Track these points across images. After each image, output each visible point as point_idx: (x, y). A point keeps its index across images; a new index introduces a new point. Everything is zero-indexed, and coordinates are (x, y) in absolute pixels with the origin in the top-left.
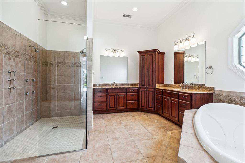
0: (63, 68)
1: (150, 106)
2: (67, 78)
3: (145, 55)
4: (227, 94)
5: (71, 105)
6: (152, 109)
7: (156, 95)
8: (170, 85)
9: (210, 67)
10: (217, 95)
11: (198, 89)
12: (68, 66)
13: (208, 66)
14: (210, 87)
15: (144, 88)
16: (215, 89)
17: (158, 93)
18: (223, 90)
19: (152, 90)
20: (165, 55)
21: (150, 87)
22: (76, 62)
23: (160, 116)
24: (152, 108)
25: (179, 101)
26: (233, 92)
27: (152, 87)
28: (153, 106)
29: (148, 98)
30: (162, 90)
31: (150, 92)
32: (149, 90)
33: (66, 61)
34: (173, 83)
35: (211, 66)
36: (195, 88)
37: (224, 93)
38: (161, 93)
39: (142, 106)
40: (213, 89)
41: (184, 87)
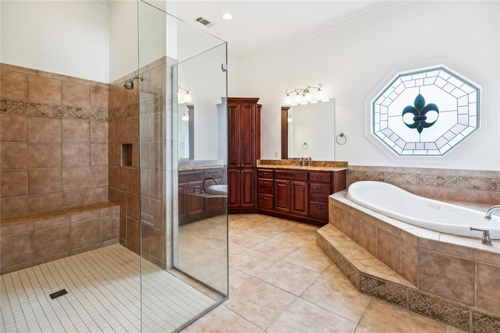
0: (21, 119)
1: (247, 200)
2: (38, 150)
3: (236, 107)
4: (364, 170)
5: (70, 225)
6: (251, 205)
7: (257, 179)
8: (275, 161)
9: (342, 135)
10: (351, 172)
11: (325, 166)
12: (43, 114)
13: (338, 133)
14: (342, 162)
15: (235, 168)
16: (349, 164)
17: (265, 176)
18: (358, 165)
19: (250, 170)
20: (262, 109)
21: (247, 166)
22: (70, 105)
23: (266, 216)
24: (250, 203)
25: (309, 185)
26: (370, 167)
27: (250, 166)
28: (253, 199)
29: (242, 187)
30: (272, 170)
31: (246, 175)
32: (246, 171)
33: (35, 98)
34: (279, 158)
35: (342, 133)
36: (320, 164)
37: (360, 169)
38: (271, 176)
39: (231, 202)
40: (345, 164)
41: (304, 164)
